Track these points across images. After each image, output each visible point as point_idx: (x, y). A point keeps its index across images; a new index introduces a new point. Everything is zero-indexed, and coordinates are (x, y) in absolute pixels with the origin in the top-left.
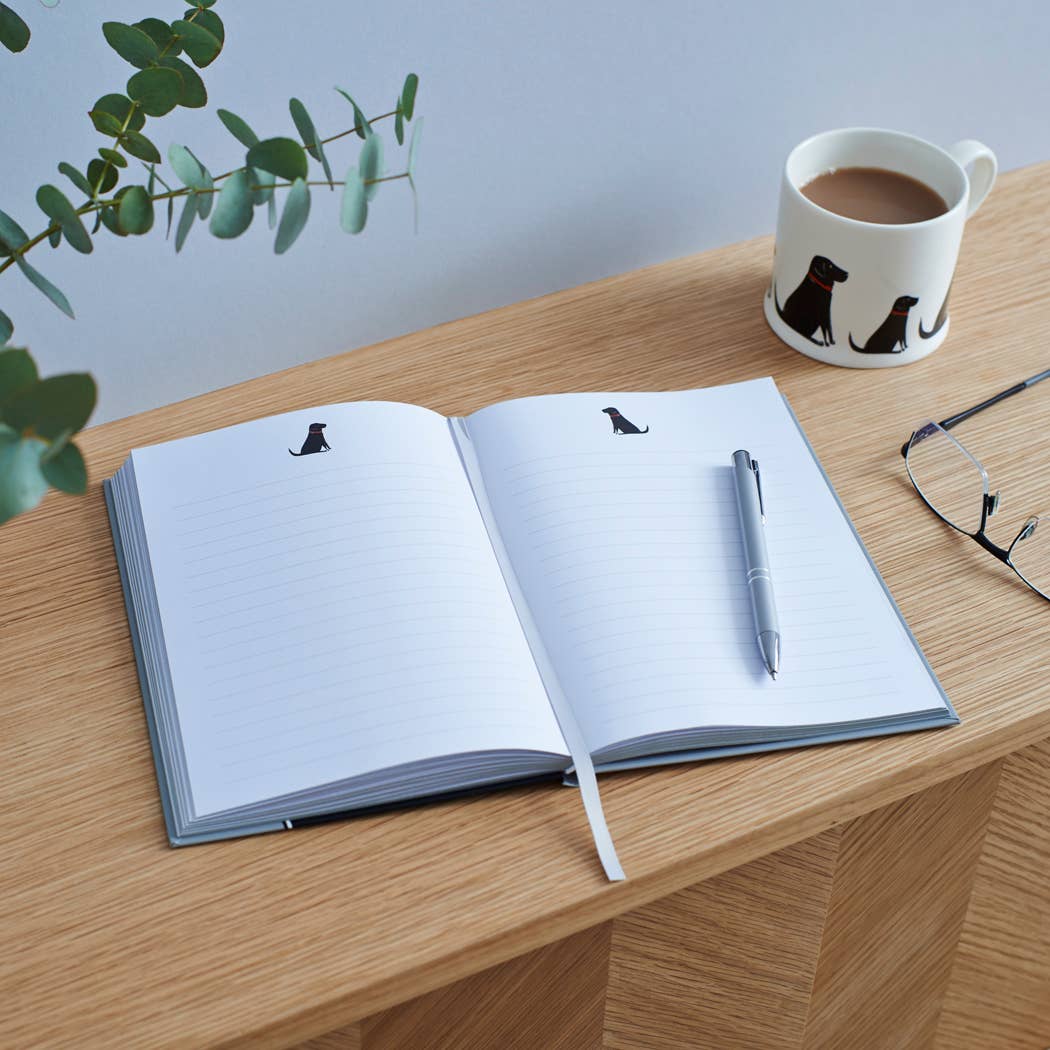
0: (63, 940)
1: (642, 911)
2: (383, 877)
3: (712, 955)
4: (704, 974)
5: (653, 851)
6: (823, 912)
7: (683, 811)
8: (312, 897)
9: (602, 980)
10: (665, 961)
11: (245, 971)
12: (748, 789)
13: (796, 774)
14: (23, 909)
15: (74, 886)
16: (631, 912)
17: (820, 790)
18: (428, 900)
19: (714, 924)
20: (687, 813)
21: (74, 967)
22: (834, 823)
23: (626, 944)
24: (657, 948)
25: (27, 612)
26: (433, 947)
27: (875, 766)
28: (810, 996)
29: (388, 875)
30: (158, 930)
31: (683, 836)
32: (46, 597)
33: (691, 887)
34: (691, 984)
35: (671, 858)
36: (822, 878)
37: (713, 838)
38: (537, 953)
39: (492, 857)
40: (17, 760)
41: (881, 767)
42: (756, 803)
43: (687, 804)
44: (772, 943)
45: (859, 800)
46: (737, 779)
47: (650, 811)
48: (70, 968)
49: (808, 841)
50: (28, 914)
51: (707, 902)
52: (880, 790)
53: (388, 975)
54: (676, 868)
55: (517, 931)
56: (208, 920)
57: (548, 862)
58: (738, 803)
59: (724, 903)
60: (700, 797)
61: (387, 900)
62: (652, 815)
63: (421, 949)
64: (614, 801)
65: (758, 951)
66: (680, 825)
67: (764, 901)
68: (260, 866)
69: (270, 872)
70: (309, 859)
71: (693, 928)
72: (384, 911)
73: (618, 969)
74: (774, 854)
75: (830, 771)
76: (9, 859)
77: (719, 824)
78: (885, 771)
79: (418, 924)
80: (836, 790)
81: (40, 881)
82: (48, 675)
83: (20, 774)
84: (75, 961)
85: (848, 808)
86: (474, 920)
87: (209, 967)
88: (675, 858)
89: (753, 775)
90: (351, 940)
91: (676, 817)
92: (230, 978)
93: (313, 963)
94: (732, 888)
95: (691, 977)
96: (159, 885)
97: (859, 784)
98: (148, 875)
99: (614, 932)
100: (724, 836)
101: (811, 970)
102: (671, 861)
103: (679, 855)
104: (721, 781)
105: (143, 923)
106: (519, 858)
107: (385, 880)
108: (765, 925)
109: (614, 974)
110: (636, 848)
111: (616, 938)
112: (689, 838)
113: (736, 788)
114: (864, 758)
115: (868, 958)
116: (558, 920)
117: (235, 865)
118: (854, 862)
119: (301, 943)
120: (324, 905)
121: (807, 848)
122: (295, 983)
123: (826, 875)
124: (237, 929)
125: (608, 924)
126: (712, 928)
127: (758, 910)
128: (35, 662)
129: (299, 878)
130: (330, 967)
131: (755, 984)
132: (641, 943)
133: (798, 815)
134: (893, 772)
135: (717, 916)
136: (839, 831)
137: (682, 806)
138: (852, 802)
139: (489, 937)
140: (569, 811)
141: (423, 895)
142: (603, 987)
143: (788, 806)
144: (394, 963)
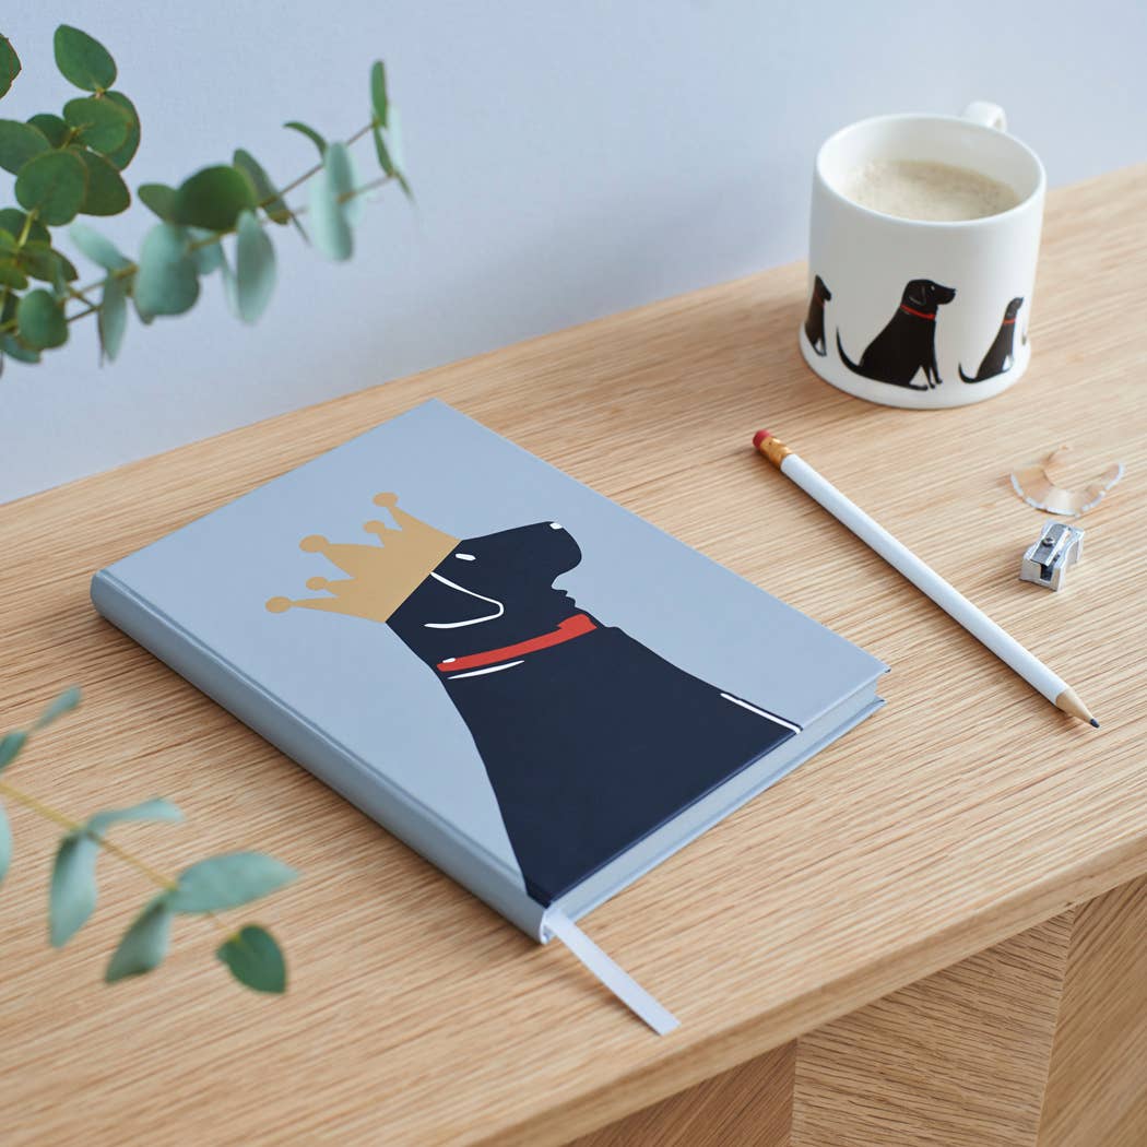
0: (93, 1095)
1: (828, 1029)
2: (505, 997)
3: (919, 1087)
4: (909, 1112)
5: (849, 947)
6: (1051, 1027)
7: (879, 897)
8: (416, 1025)
9: (783, 1125)
10: (861, 1096)
11: (332, 1124)
12: (961, 864)
13: (1018, 843)
14: (40, 1058)
15: (106, 1026)
16: (817, 1031)
17: (1050, 862)
18: (567, 1021)
19: (920, 1046)
20: (884, 899)
21: (110, 1128)
22: (1070, 904)
23: (813, 1075)
24: (852, 1080)
25: (33, 694)
26: (576, 1081)
27: (1115, 830)
28: (1036, 1137)
29: (509, 995)
30: (218, 1076)
31: (882, 927)
32: (57, 675)
33: (889, 996)
34: (893, 1126)
35: (870, 955)
36: (1050, 983)
37: (922, 927)
38: (705, 1086)
39: (642, 966)
40: (27, 873)
41: (1124, 830)
42: (971, 882)
43: (884, 887)
44: (992, 1070)
45: (1097, 874)
46: (944, 854)
47: (838, 899)
48: (105, 1130)
49: (1033, 933)
50: (47, 1064)
51: (911, 1017)
52: (1124, 860)
53: (519, 1119)
54: (879, 967)
55: (682, 1056)
56: (281, 1061)
57: (715, 967)
58: (950, 883)
59: (931, 1017)
60: (900, 879)
61: (512, 1024)
62: (843, 903)
63: (559, 1085)
64: (792, 889)
65: (973, 1079)
66: (878, 913)
67: (979, 1014)
68: (347, 989)
69: (358, 997)
70: (407, 979)
71: (895, 1052)
72: (508, 1039)
73: (804, 1108)
74: (992, 950)
75: (1061, 838)
76: (19, 996)
77: (927, 910)
78: (1129, 836)
79: (554, 1053)
80: (1070, 861)
81: (61, 1023)
82: (63, 768)
83: (31, 891)
84: (111, 1121)
85: (1088, 884)
86: (625, 1044)
87: (286, 1121)
88: (876, 955)
89: (966, 848)
90: (470, 1077)
91: (870, 905)
92: (315, 1132)
93: (420, 1109)
94: (942, 997)
95: (891, 1116)
96: (217, 1020)
97: (1097, 853)
98: (200, 1008)
99: (798, 1058)
100: (936, 924)
101: (1036, 1103)
102: (871, 959)
103: (883, 950)
104: (926, 858)
105: (197, 1069)
106: (678, 964)
107: (507, 1000)
108: (981, 1046)
109: (800, 1114)
110: (826, 945)
111: (801, 1067)
112: (890, 929)
113: (944, 865)
114: (1101, 820)
115: (1099, 1090)
116: (732, 1040)
117: (313, 991)
118: (1082, 966)
119: (405, 1083)
120: (430, 1035)
121: (1032, 942)
122: (399, 1136)
123: (1055, 978)
124: (321, 1071)
125: (792, 1047)
126: (918, 1051)
127: (973, 1026)
128: (45, 755)
129: (396, 1003)
130: (442, 1113)
131: (971, 1124)
132: (835, 1073)
133: (1026, 894)
134: (1138, 836)
135: (923, 1035)
136: (1070, 918)
137: (878, 890)
138: (1092, 877)
139: (647, 1064)
140: (735, 903)
141: (559, 1015)
142: (785, 1133)
143: (1013, 883)
144: (528, 1102)
